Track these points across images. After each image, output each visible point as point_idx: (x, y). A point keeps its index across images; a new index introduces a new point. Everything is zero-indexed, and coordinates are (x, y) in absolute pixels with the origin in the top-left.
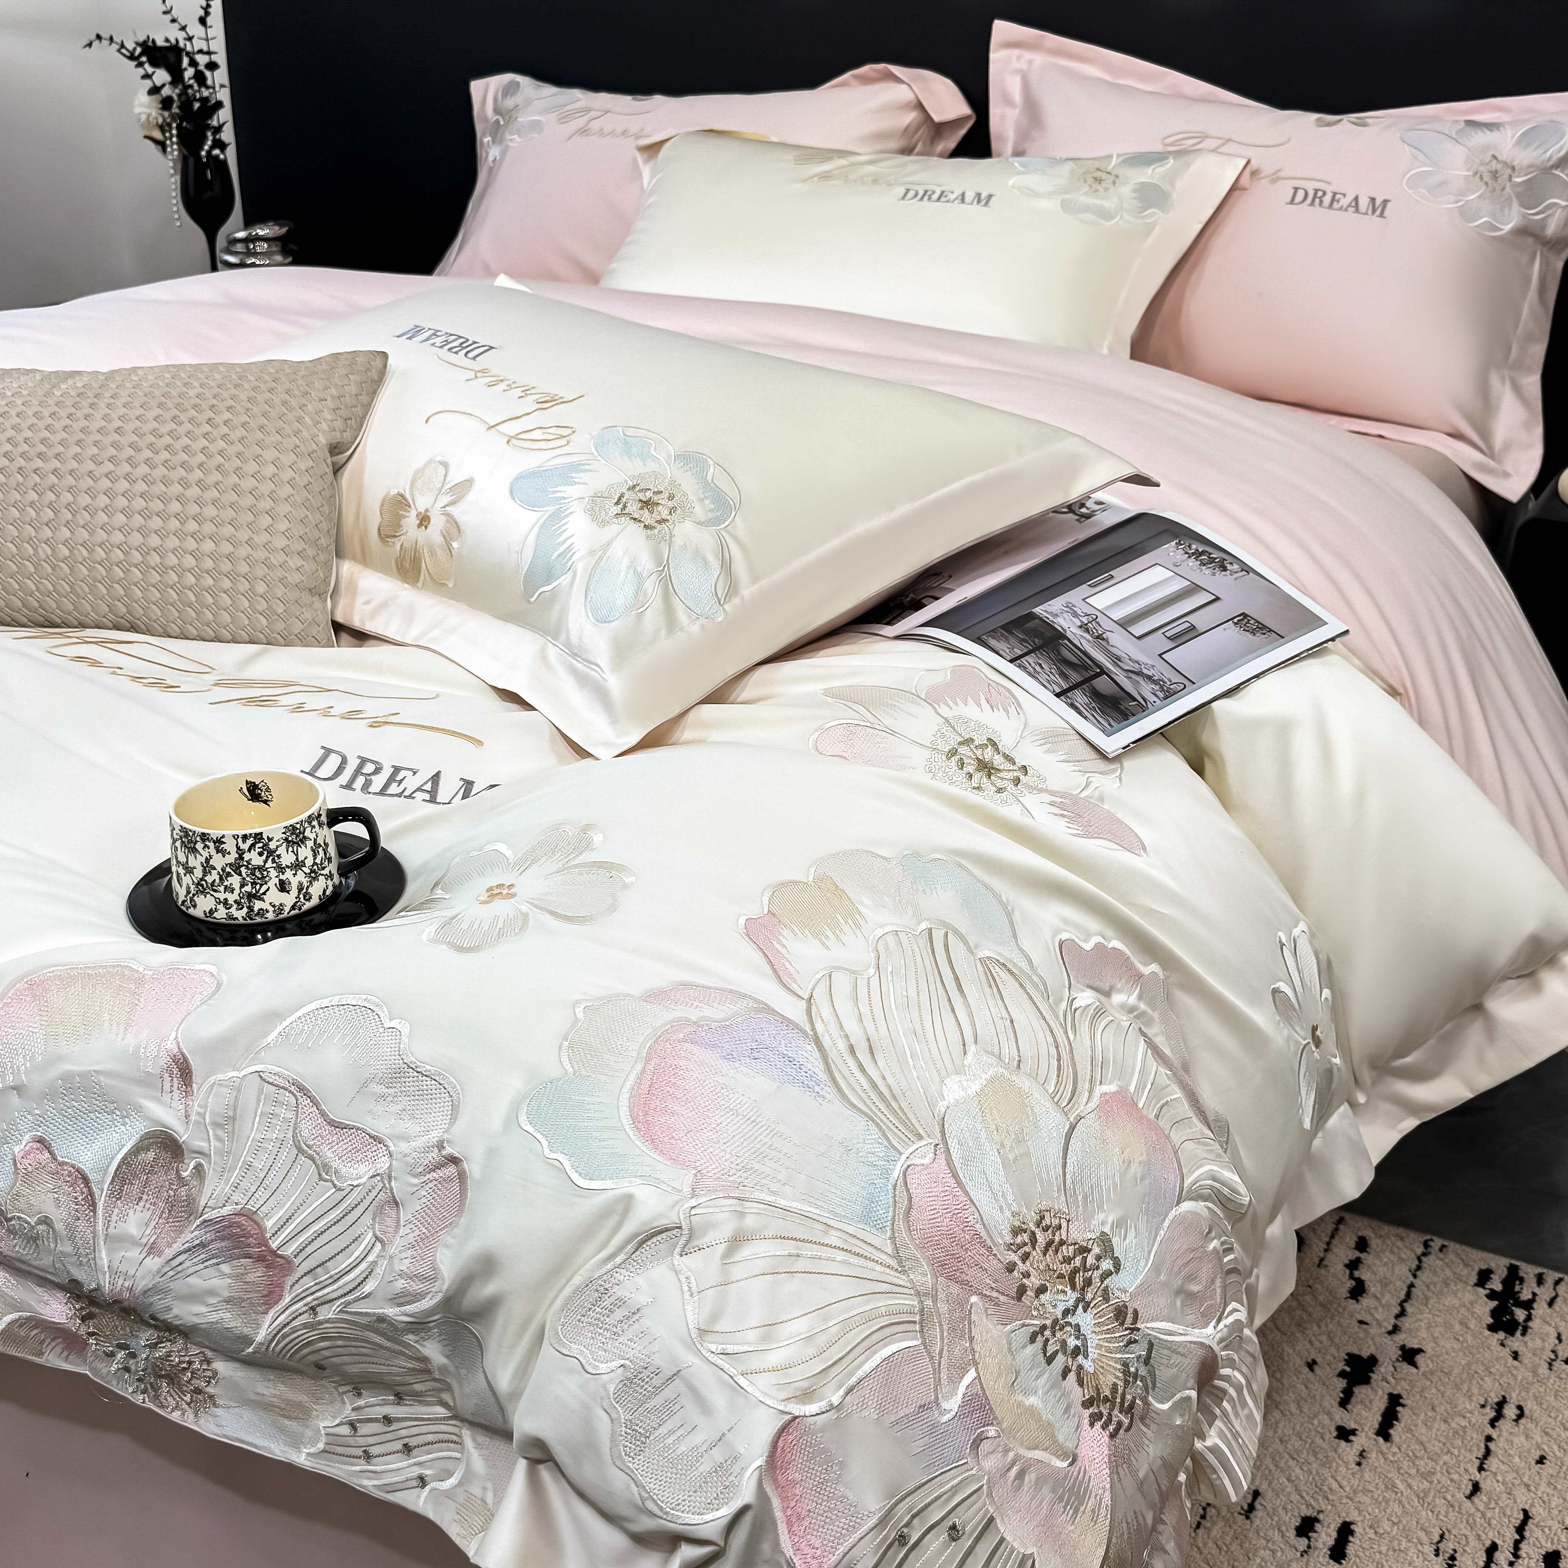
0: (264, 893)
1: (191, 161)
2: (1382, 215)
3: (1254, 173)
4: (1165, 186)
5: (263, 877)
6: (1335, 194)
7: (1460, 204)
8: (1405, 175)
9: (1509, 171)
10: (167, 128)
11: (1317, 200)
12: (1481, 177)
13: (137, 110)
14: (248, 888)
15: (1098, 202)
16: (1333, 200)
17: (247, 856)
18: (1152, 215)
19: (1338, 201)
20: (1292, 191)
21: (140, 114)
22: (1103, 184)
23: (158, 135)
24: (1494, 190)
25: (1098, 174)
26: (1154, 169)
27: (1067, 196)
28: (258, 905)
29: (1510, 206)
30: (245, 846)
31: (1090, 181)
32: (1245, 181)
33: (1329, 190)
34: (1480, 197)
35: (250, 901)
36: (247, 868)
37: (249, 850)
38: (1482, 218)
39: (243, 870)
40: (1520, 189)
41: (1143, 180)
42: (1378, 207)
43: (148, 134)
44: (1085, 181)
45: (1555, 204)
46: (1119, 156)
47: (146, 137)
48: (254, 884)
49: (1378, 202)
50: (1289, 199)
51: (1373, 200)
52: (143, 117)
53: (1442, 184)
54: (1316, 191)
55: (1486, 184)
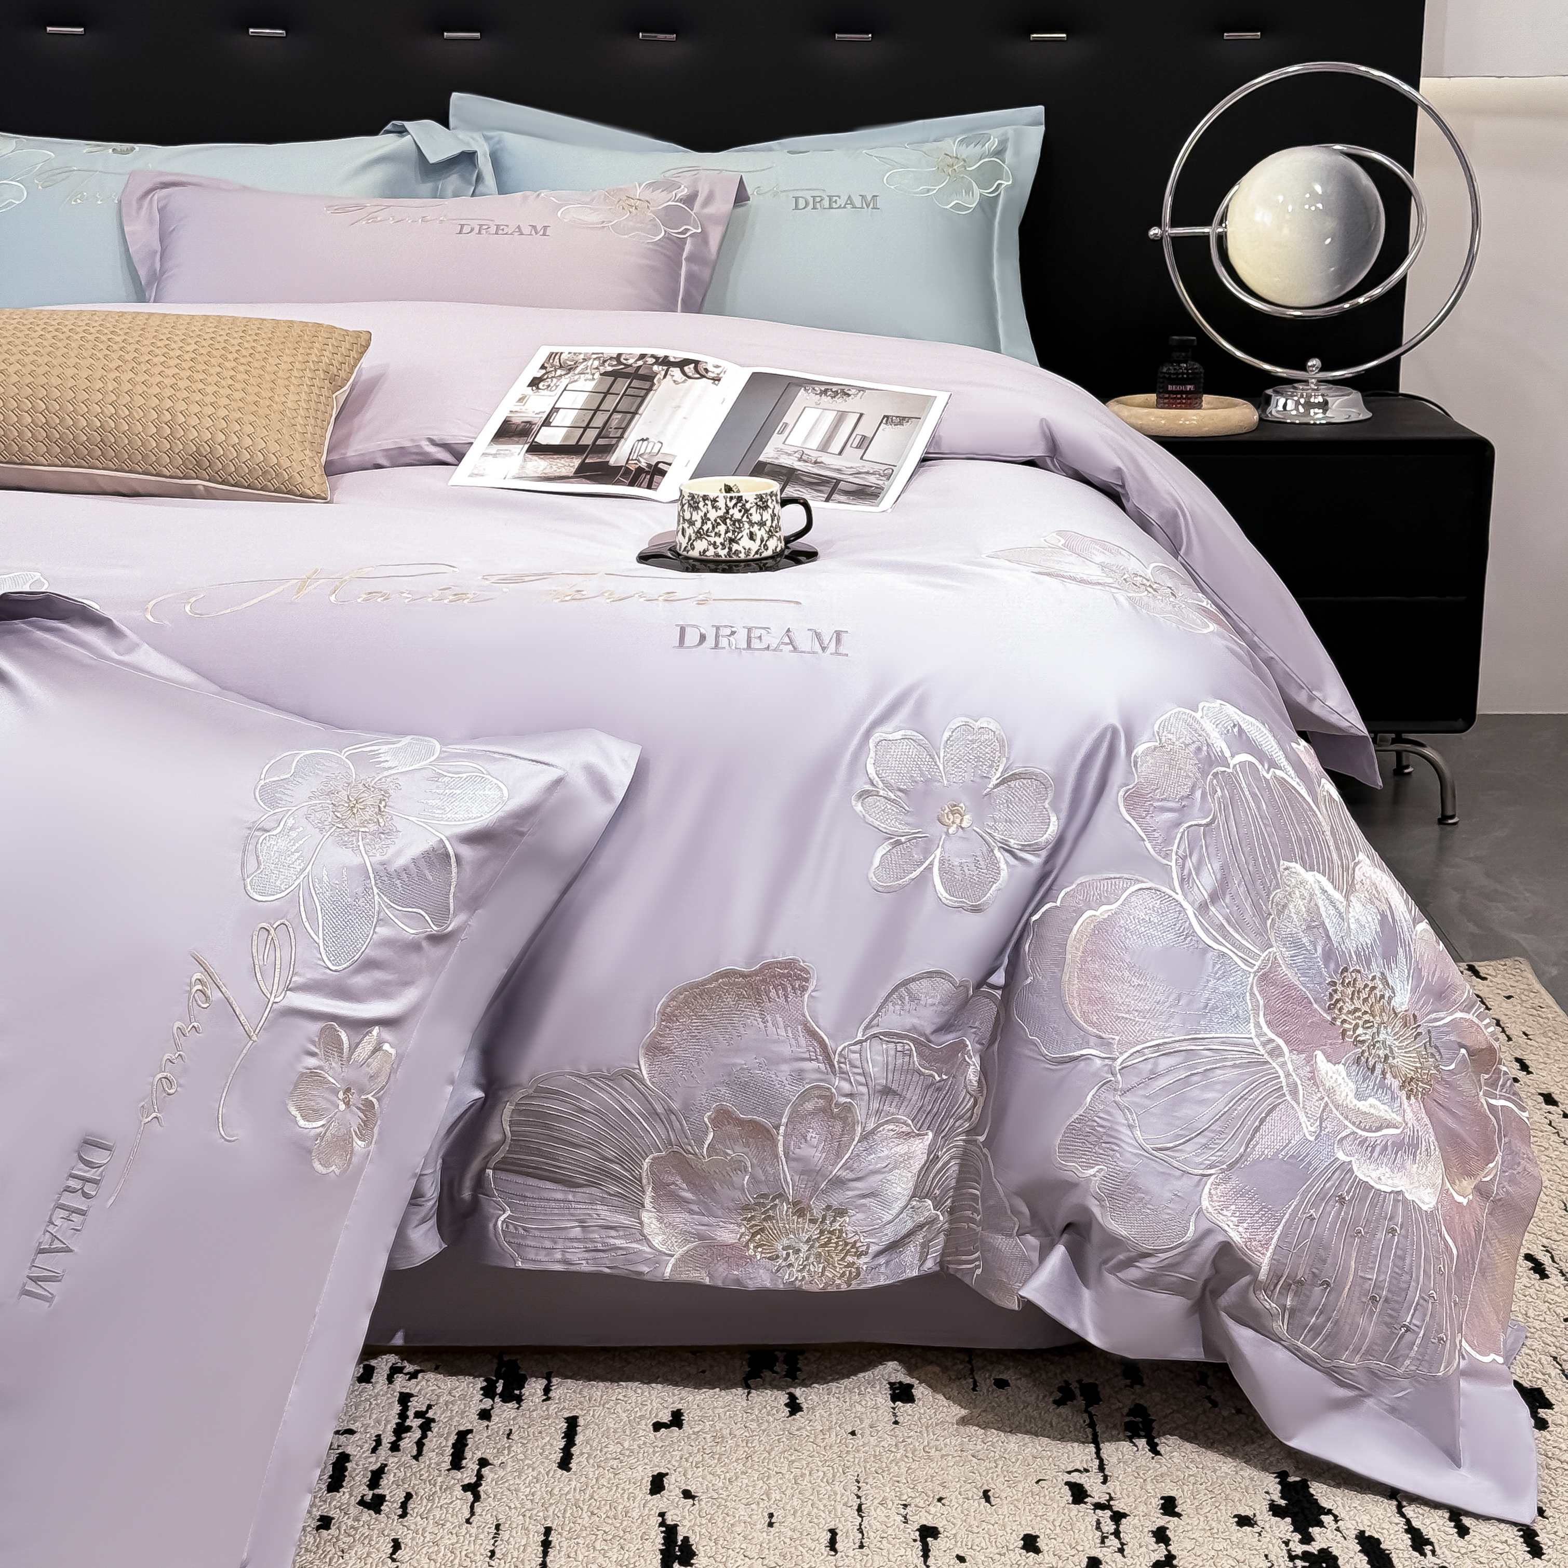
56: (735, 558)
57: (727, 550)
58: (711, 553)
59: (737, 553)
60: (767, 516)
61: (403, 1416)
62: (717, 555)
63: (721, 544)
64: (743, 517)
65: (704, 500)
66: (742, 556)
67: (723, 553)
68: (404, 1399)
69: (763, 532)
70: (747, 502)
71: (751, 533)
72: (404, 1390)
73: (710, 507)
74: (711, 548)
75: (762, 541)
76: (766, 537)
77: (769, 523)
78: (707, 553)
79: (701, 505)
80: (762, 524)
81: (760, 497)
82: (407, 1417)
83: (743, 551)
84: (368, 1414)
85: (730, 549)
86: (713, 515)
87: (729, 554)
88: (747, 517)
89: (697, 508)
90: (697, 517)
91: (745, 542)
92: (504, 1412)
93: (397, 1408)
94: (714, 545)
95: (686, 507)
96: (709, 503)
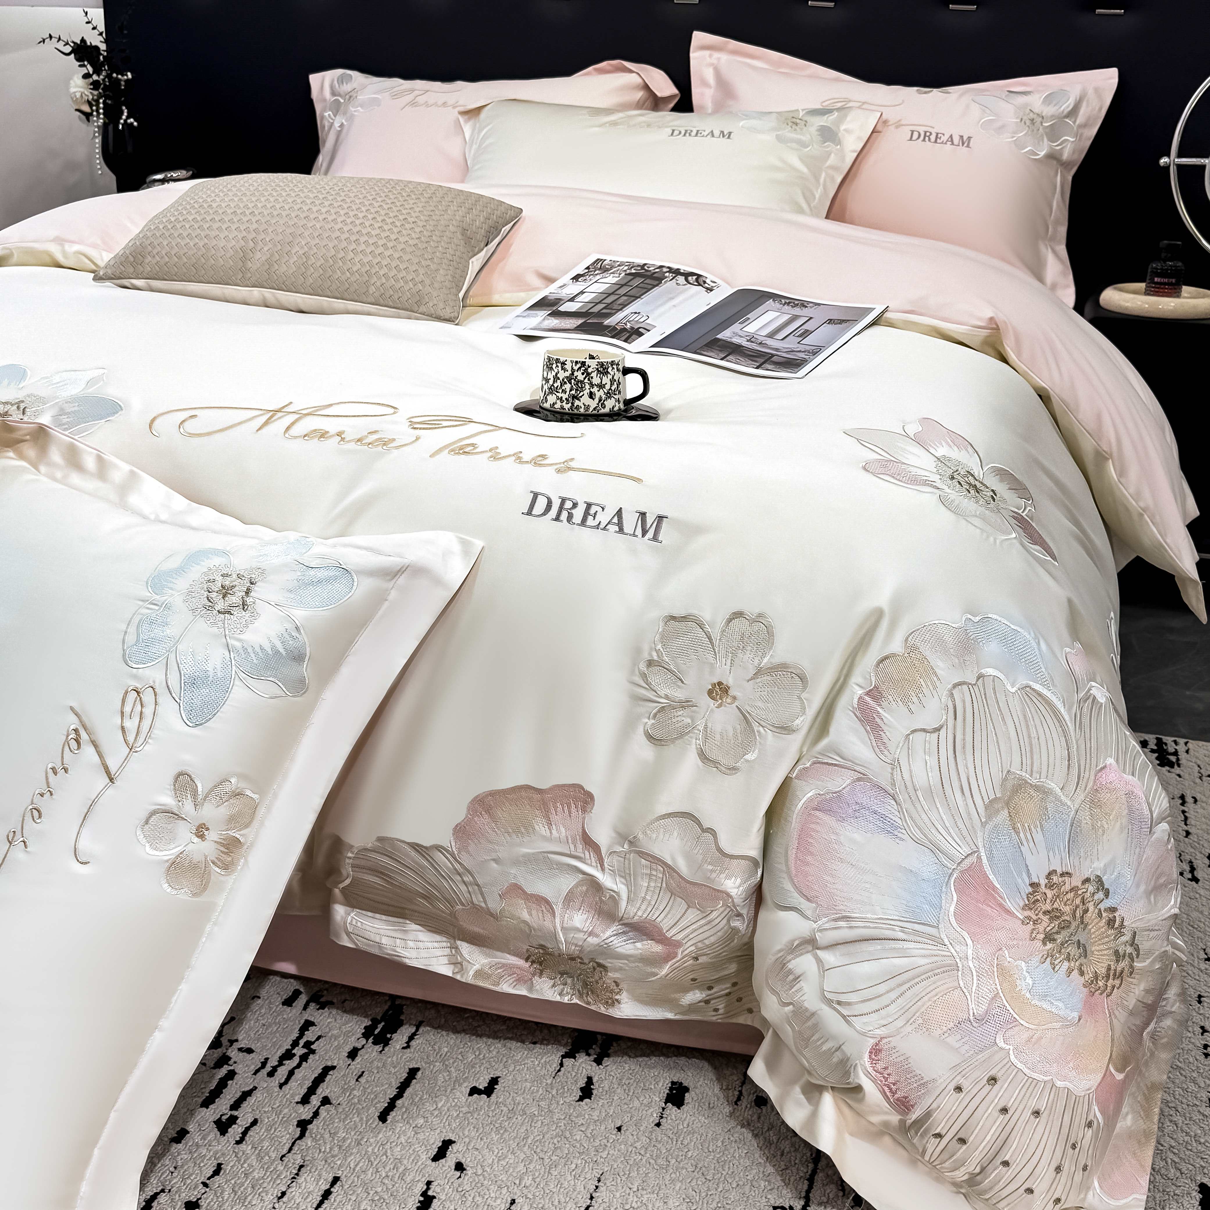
0: (581, 397)
1: (111, 128)
2: (968, 146)
3: (885, 122)
4: (833, 128)
5: (582, 387)
6: (937, 134)
7: (1015, 139)
8: (979, 122)
9: (1041, 119)
10: (94, 103)
11: (927, 138)
12: (1025, 123)
13: (72, 90)
14: (573, 392)
15: (799, 136)
16: (937, 137)
17: (576, 374)
18: (828, 147)
19: (940, 138)
20: (910, 133)
21: (75, 92)
22: (799, 126)
23: (87, 109)
24: (1033, 131)
25: (794, 120)
26: (828, 117)
27: (778, 133)
28: (577, 403)
29: (1043, 140)
30: (576, 368)
31: (790, 124)
32: (879, 128)
33: (934, 132)
34: (1025, 135)
35: (573, 400)
36: (575, 380)
37: (577, 371)
38: (1027, 147)
39: (573, 381)
40: (1047, 130)
41: (822, 124)
42: (965, 142)
43: (77, 108)
44: (788, 124)
45: (1067, 140)
46: (803, 110)
47: (77, 110)
48: (577, 390)
49: (965, 138)
50: (909, 138)
51: (962, 137)
52: (78, 95)
53: (1003, 127)
54: (926, 132)
55: (1029, 127)
56: (576, 411)
57: (570, 404)
58: (558, 406)
59: (578, 407)
60: (606, 380)
62: (562, 408)
63: (567, 400)
64: (585, 379)
65: (556, 363)
66: (582, 410)
67: (567, 406)
68: (305, 1027)
69: (601, 393)
70: (589, 367)
71: (591, 392)
72: (309, 1018)
73: (560, 369)
74: (558, 401)
75: (600, 400)
76: (604, 397)
77: (608, 387)
78: (555, 406)
79: (554, 366)
80: (601, 386)
81: (602, 365)
83: (583, 406)
85: (573, 404)
86: (562, 375)
87: (571, 408)
88: (589, 379)
89: (551, 369)
90: (551, 376)
91: (585, 399)
94: (561, 399)
95: (545, 367)
96: (559, 365)
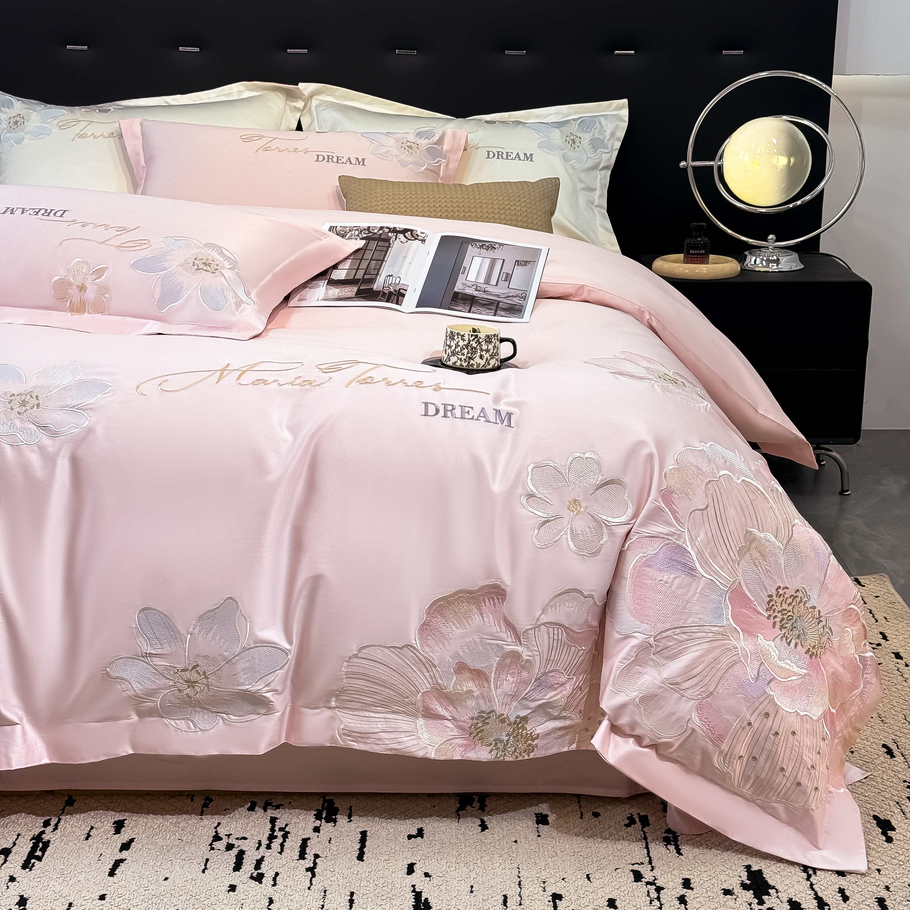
0: (474, 358)
5: (475, 352)
14: (469, 355)
28: (472, 362)
35: (469, 360)
36: (471, 347)
37: (472, 341)
48: (472, 353)
56: (471, 368)
57: (467, 363)
59: (472, 365)
60: (491, 347)
61: (273, 830)
62: (461, 365)
63: (465, 360)
64: (477, 346)
65: (458, 335)
66: (475, 367)
67: (465, 364)
68: (273, 820)
69: (488, 355)
70: (480, 338)
71: (481, 355)
72: (272, 815)
73: (460, 339)
74: (459, 361)
75: (487, 360)
76: (489, 358)
77: (491, 351)
78: (457, 364)
79: (456, 337)
80: (488, 351)
81: (488, 336)
82: (275, 831)
83: (476, 364)
84: (253, 829)
85: (469, 363)
86: (461, 343)
87: (468, 365)
88: (480, 346)
89: (453, 339)
90: (453, 344)
91: (477, 360)
92: (327, 828)
93: (269, 826)
94: (461, 359)
95: (448, 338)
96: (460, 337)
